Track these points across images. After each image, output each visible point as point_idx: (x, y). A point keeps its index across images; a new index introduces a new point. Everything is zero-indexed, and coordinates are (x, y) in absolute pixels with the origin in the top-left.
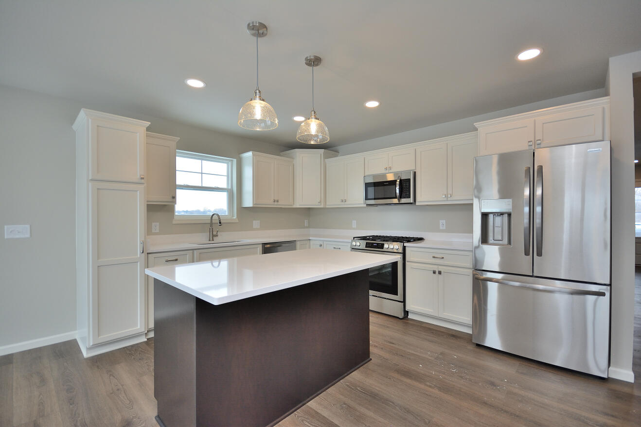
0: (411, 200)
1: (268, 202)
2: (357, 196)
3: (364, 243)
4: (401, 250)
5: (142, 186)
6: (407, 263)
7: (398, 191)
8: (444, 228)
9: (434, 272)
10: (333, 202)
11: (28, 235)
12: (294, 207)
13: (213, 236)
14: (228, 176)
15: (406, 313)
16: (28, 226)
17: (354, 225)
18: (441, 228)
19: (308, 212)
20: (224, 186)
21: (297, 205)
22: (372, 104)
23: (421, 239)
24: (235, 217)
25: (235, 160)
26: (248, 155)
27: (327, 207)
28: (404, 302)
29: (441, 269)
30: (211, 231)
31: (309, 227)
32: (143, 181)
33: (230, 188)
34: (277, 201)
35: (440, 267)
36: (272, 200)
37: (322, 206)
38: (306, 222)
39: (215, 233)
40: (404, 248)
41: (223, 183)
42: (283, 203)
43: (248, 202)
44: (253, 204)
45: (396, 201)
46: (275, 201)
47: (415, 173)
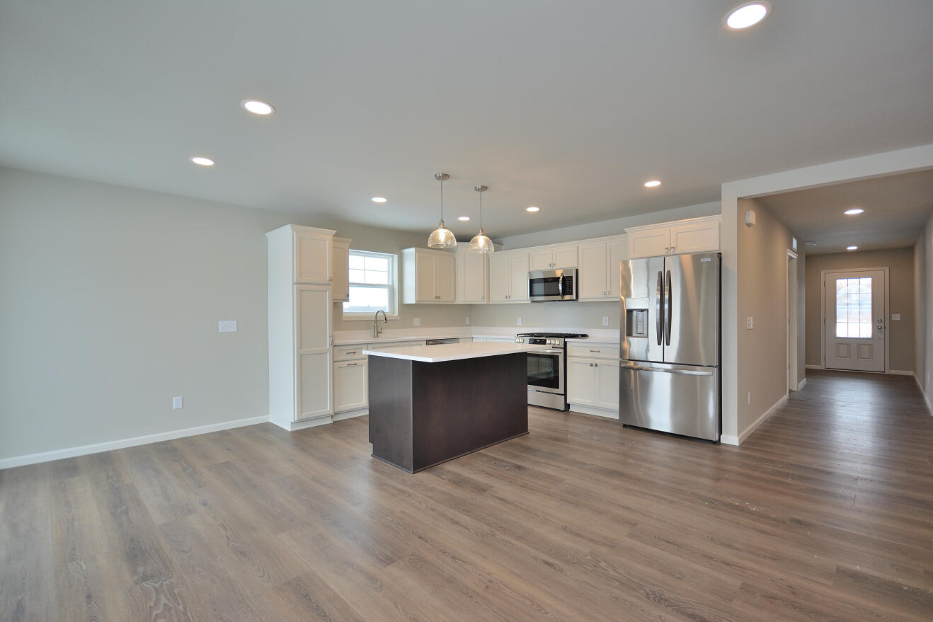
0: (574, 297)
1: (430, 299)
2: (521, 291)
3: (527, 339)
4: (562, 346)
5: (331, 287)
6: (568, 358)
7: (560, 288)
8: (607, 324)
9: (592, 365)
10: (496, 298)
11: (235, 330)
12: (456, 303)
13: (378, 333)
14: (389, 272)
15: (567, 406)
16: (235, 322)
17: (519, 324)
18: (604, 325)
19: (469, 308)
20: (385, 282)
21: (459, 301)
22: (533, 209)
23: (584, 336)
24: (396, 314)
25: (396, 256)
26: (410, 252)
27: (490, 303)
28: (565, 395)
29: (597, 361)
30: (376, 327)
31: (470, 325)
32: (331, 282)
33: (391, 283)
34: (439, 298)
35: (597, 360)
36: (434, 297)
37: (485, 303)
38: (467, 319)
39: (379, 330)
40: (565, 343)
41: (384, 280)
42: (445, 299)
43: (410, 298)
44: (416, 301)
45: (559, 298)
46: (436, 297)
47: (577, 270)
